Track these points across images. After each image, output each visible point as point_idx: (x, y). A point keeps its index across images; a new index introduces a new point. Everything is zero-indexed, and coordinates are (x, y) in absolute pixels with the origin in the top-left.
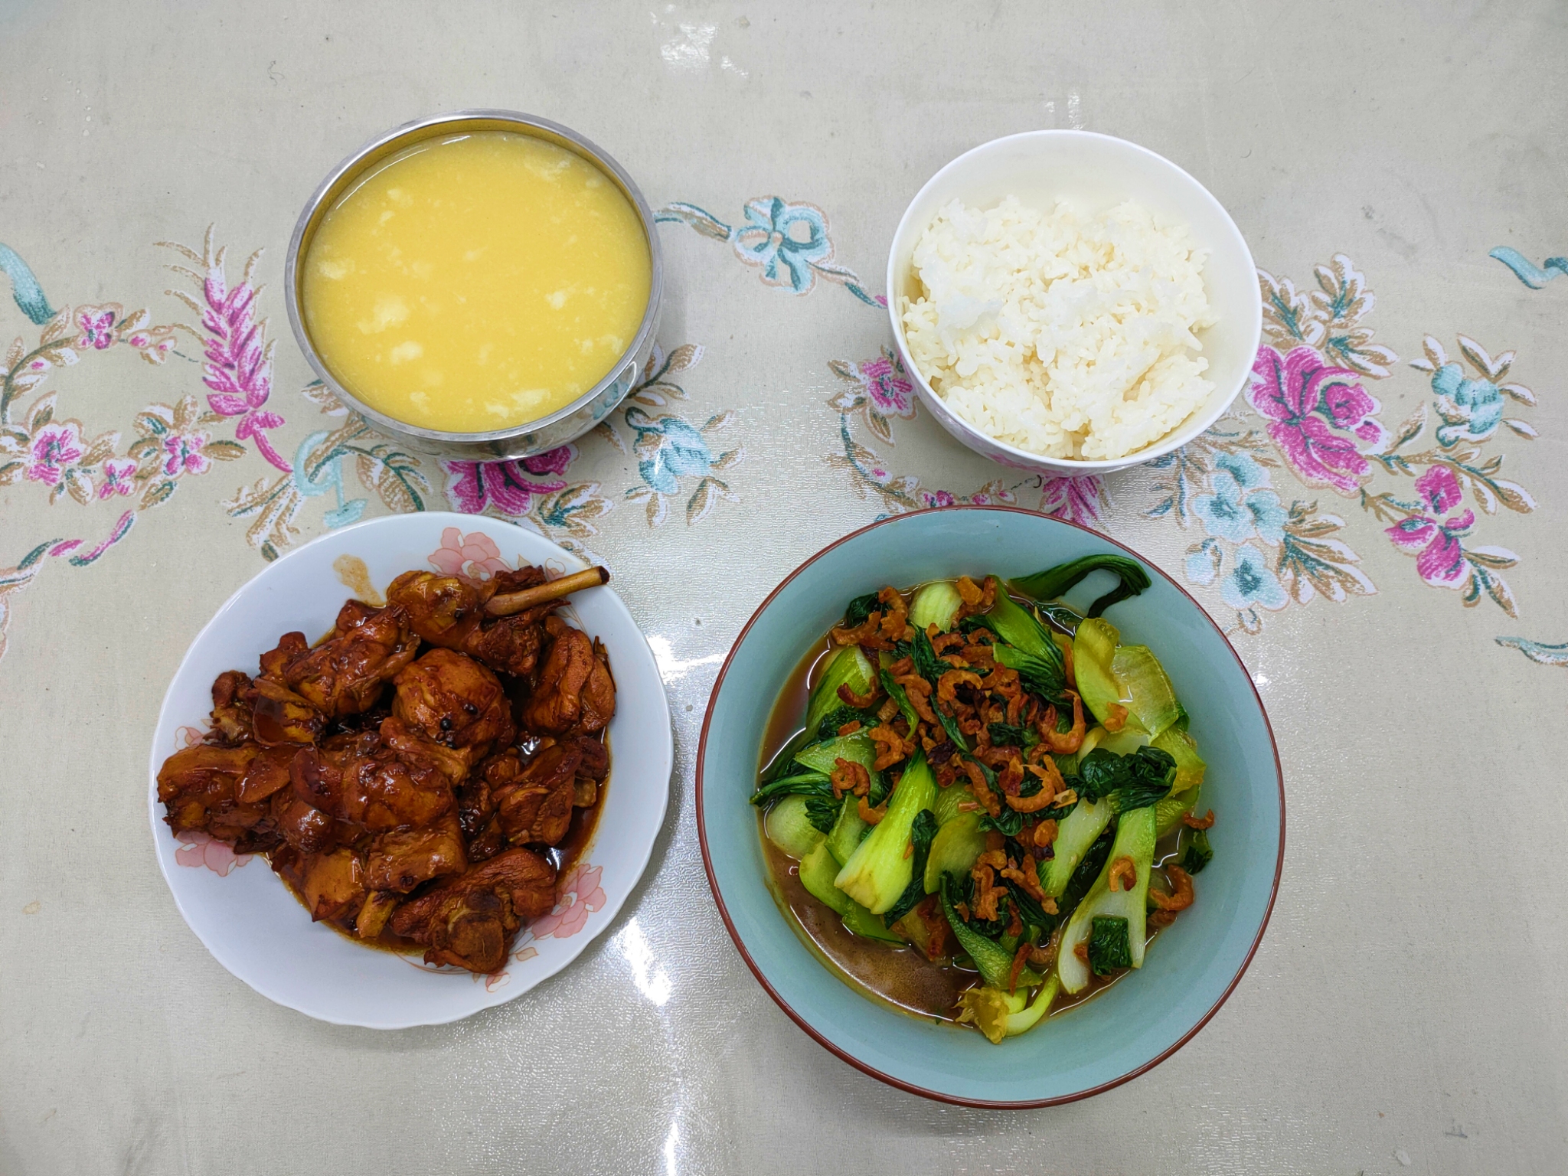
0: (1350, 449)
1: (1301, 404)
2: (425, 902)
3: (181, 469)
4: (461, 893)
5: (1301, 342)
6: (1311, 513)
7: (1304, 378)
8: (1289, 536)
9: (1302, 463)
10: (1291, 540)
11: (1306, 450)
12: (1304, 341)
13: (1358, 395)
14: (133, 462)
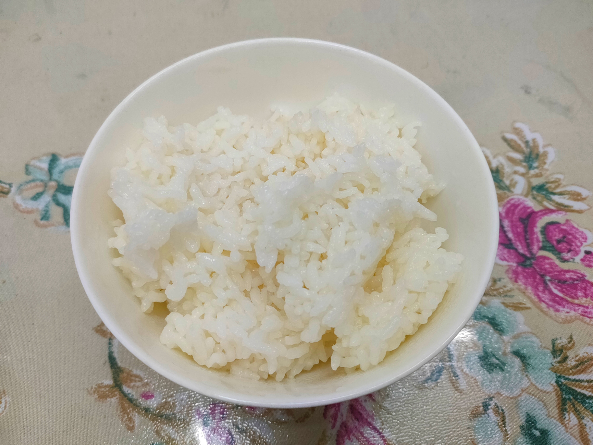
0: (582, 278)
1: (528, 245)
5: (509, 194)
6: (571, 348)
7: (524, 223)
8: (560, 377)
9: (547, 301)
10: (563, 380)
11: (546, 288)
12: (512, 192)
13: (571, 230)
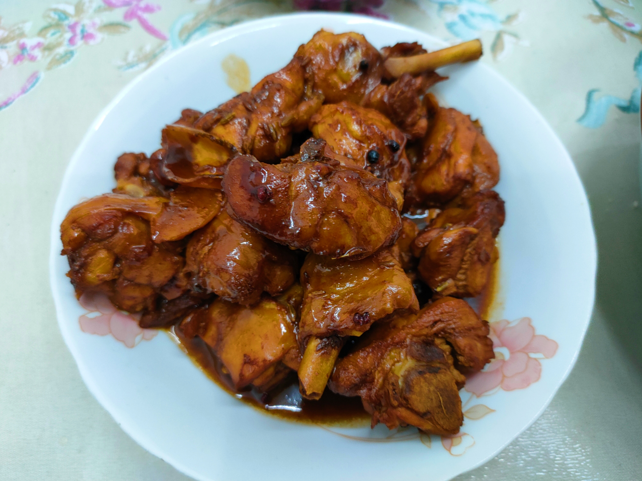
2: (369, 353)
3: (79, 42)
4: (400, 344)
14: (41, 40)
